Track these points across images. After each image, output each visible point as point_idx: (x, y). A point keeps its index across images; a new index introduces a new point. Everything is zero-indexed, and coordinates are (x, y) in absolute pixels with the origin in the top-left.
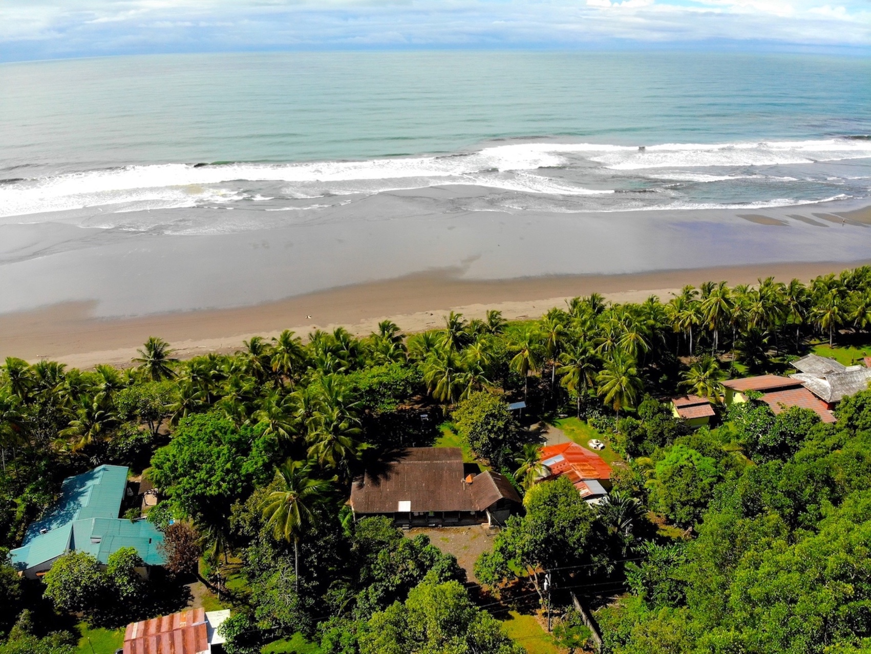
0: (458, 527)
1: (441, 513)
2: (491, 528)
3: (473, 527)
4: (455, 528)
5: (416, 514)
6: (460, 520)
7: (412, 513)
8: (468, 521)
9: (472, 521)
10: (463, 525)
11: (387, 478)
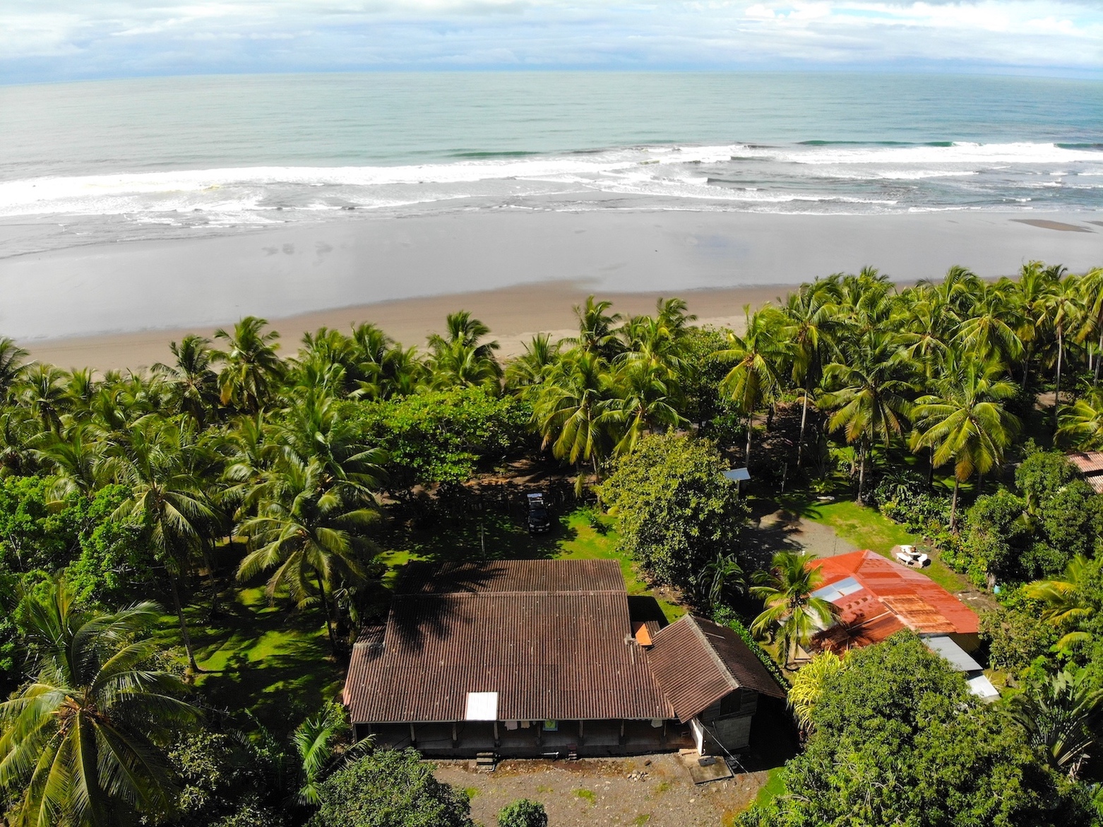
0: (619, 760)
1: (575, 724)
2: (704, 764)
3: (658, 759)
4: (610, 760)
5: (511, 725)
6: (623, 740)
7: (500, 724)
8: (644, 742)
9: (655, 744)
10: (631, 755)
11: (441, 632)
